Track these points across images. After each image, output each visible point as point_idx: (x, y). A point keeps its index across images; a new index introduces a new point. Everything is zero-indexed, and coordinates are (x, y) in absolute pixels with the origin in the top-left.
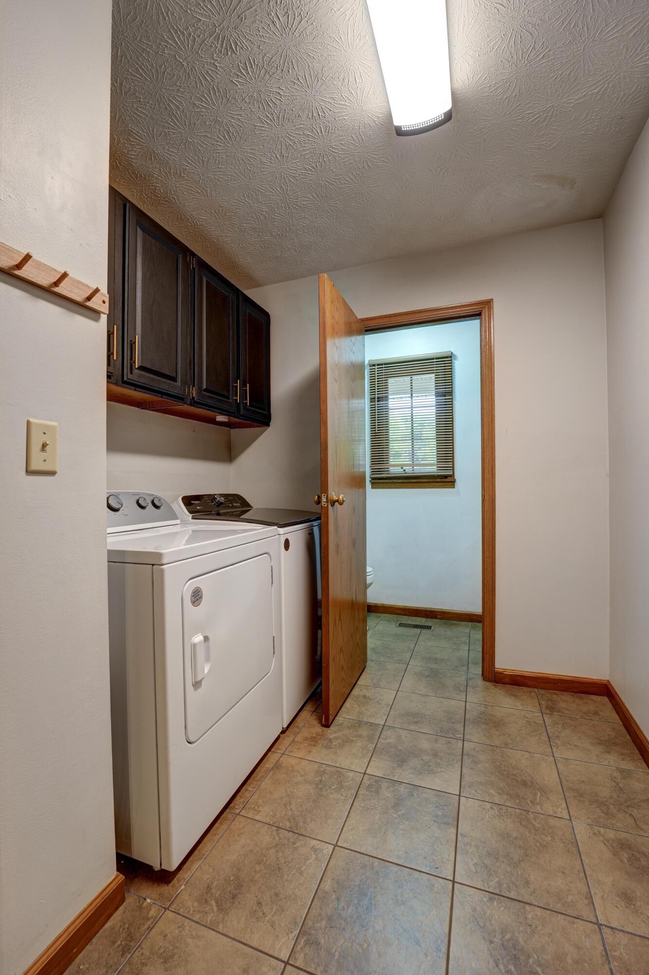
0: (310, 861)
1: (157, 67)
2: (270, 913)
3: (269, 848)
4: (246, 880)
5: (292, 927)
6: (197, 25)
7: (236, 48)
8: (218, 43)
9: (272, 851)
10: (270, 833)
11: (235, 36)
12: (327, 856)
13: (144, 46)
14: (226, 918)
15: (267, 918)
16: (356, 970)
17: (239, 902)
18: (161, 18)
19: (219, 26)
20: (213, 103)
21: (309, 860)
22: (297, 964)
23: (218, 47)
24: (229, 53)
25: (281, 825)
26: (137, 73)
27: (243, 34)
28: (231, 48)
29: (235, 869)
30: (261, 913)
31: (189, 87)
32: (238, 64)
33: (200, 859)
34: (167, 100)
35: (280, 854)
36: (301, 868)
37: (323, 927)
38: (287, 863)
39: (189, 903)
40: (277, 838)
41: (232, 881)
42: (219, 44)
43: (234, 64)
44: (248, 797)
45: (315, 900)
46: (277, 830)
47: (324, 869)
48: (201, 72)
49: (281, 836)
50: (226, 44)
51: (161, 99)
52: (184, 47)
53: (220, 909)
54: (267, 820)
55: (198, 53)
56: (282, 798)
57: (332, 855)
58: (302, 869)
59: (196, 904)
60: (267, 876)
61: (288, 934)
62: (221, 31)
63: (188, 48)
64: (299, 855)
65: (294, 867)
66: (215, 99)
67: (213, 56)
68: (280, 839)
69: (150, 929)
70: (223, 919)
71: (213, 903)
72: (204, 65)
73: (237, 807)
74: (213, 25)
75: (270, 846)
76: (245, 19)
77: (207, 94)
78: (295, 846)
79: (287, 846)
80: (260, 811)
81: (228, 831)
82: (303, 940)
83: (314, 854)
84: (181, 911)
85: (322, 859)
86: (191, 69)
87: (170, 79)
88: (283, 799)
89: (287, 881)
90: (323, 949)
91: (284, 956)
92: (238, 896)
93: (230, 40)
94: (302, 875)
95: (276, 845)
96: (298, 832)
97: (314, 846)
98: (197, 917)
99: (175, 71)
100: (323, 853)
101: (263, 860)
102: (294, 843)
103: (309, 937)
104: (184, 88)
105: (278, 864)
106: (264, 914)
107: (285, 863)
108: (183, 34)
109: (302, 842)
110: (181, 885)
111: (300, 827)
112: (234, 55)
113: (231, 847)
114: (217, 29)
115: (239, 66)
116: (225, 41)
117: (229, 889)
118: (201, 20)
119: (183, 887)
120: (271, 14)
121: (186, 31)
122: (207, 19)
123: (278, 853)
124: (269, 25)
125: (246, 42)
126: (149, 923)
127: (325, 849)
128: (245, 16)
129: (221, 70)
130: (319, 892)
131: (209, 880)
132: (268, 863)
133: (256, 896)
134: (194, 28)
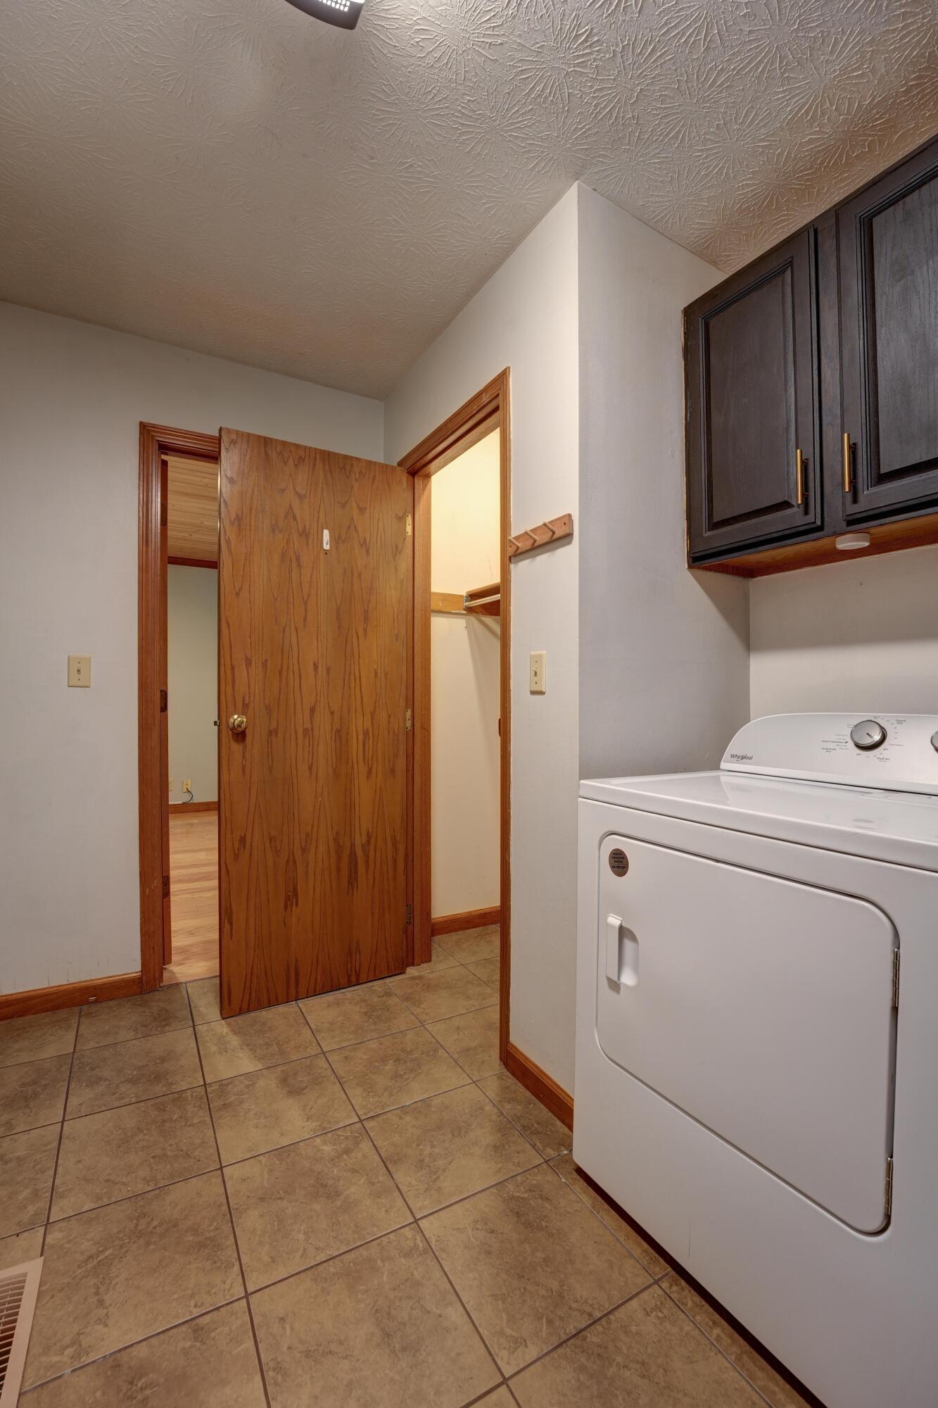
0: (505, 1320)
1: (658, 119)
2: (473, 1235)
3: (564, 1285)
4: (531, 1235)
5: (441, 1245)
6: (578, 94)
7: (583, 34)
8: (588, 61)
9: (555, 1285)
10: (590, 1302)
11: (566, 44)
12: (497, 1350)
13: (634, 140)
14: (499, 1198)
15: (470, 1230)
16: (354, 1269)
17: (508, 1216)
18: (590, 132)
19: (565, 70)
20: (695, 21)
21: (508, 1321)
22: (407, 1228)
23: (594, 59)
24: (596, 39)
25: (600, 1328)
26: (677, 138)
27: (558, 34)
28: (586, 41)
29: (554, 1231)
30: (480, 1227)
31: (676, 70)
32: (606, 17)
33: (593, 1207)
34: (712, 89)
35: (543, 1292)
36: (503, 1303)
37: (415, 1271)
38: (522, 1290)
39: (539, 1178)
40: (574, 1305)
41: (540, 1222)
42: (588, 58)
43: (609, 24)
44: (694, 1317)
45: (449, 1286)
46: (590, 1315)
47: (480, 1329)
48: (643, 62)
49: (575, 1313)
50: (583, 50)
51: (712, 98)
52: (615, 97)
53: (512, 1198)
54: (621, 1313)
55: (614, 79)
56: (665, 1371)
57: (494, 1360)
58: (500, 1302)
59: (534, 1182)
60: (521, 1259)
61: (439, 1237)
62: (570, 64)
63: (614, 92)
64: (525, 1314)
65: (511, 1294)
66: (687, 21)
67: (610, 58)
68: (570, 1308)
69: (534, 1146)
70: (501, 1196)
71: (526, 1195)
72: (630, 64)
73: (674, 1288)
74: (567, 77)
75: (565, 1287)
76: (537, 43)
77: (680, 38)
78: (544, 1320)
79: (551, 1308)
80: (648, 1314)
81: (626, 1254)
82: (421, 1245)
83: (512, 1336)
84: (536, 1170)
85: (495, 1340)
86: (643, 77)
87: (673, 98)
88: (662, 1371)
89: (497, 1274)
90: (398, 1256)
91: (423, 1223)
92: (516, 1219)
93: (576, 48)
94: (492, 1295)
95: (563, 1298)
96: (569, 1343)
97: (526, 1346)
98: (519, 1178)
99: (657, 96)
100: (505, 1348)
101: (547, 1266)
102: (550, 1322)
103: (418, 1253)
104: (681, 75)
105: (528, 1280)
106: (477, 1229)
107: (525, 1289)
108: (596, 106)
109: (544, 1336)
110: (567, 1179)
111: (576, 1354)
112: (594, 31)
113: (593, 1242)
114: (570, 70)
115: (609, 15)
116: (581, 53)
117: (531, 1214)
118: (569, 93)
119: (563, 1180)
120: (512, 14)
121: (592, 103)
122: (563, 86)
123: (548, 1290)
124: (527, 7)
125: (566, 25)
126: (540, 1146)
127: (509, 1359)
128: (534, 45)
129: (628, 38)
130: (454, 1298)
131: (557, 1203)
132: (539, 1269)
133: (502, 1233)
134: (584, 96)
